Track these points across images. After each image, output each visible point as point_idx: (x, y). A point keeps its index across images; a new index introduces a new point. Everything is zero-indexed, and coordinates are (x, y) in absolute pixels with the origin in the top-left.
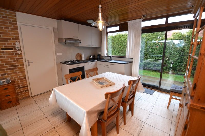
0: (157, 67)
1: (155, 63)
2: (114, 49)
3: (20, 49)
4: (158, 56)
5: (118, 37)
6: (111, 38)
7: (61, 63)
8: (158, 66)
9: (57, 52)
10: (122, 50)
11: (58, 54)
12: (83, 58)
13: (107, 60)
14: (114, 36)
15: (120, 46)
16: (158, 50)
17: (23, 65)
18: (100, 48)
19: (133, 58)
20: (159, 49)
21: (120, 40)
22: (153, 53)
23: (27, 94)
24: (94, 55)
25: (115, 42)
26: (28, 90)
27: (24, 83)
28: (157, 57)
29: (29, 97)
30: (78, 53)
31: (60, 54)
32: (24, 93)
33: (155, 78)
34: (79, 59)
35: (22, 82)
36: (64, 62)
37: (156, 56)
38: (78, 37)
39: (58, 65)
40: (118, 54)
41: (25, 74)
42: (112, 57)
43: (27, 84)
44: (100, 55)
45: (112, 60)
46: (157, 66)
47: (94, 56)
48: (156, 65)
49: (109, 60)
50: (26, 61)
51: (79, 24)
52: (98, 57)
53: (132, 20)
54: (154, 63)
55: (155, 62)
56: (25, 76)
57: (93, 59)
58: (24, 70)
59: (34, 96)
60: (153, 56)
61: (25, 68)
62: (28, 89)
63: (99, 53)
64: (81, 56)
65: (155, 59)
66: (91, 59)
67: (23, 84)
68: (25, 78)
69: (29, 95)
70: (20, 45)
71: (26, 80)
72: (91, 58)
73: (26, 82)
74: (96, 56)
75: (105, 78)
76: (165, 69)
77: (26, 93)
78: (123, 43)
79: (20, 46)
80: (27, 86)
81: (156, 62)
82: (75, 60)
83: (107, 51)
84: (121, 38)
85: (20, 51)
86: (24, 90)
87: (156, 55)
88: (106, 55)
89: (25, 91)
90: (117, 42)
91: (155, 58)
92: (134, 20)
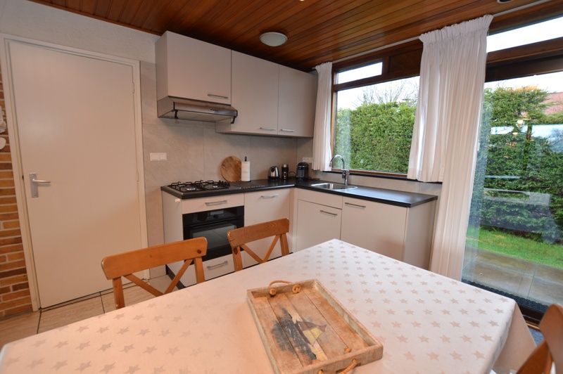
0: (508, 217)
1: (502, 203)
2: (355, 151)
3: (3, 131)
4: (513, 177)
5: (370, 113)
6: (346, 115)
7: (163, 189)
8: (511, 214)
9: (148, 148)
10: (379, 154)
11: (154, 157)
12: (246, 177)
13: (332, 185)
14: (356, 109)
15: (374, 142)
16: (515, 157)
17: (13, 192)
18: (306, 141)
19: (441, 183)
20: (520, 153)
21: (374, 121)
22: (496, 166)
23: (19, 302)
24: (285, 166)
25: (357, 128)
26: (27, 285)
27: (11, 258)
28: (511, 180)
29: (28, 310)
30: (227, 156)
31: (162, 156)
32: (11, 296)
33: (514, 260)
34: (230, 177)
35: (6, 255)
36: (171, 186)
37: (506, 177)
38: (226, 98)
39: (149, 197)
40: (368, 167)
41: (18, 224)
42: (352, 173)
43: (23, 263)
44: (306, 168)
45: (349, 185)
46: (509, 214)
47: (287, 169)
48: (505, 208)
49: (337, 185)
50: (23, 177)
51: (232, 49)
52: (301, 175)
53: (439, 28)
54: (496, 202)
55: (500, 199)
56: (19, 232)
57: (283, 179)
58: (16, 208)
59: (50, 308)
60: (496, 177)
61: (20, 204)
62: (27, 279)
63: (305, 160)
64: (240, 169)
65: (501, 188)
66: (275, 178)
67: (8, 261)
68: (19, 240)
69: (31, 306)
70: (5, 116)
71: (21, 248)
72: (273, 174)
73: (22, 255)
74: (293, 169)
75: (319, 285)
76: (541, 227)
77: (19, 294)
78: (384, 131)
79: (5, 120)
80: (24, 271)
81: (505, 199)
82: (216, 179)
83: (334, 153)
84: (377, 115)
85: (4, 141)
86: (11, 286)
87: (507, 174)
88: (328, 168)
89: (15, 288)
90: (366, 129)
91: (501, 184)
92: (449, 25)
